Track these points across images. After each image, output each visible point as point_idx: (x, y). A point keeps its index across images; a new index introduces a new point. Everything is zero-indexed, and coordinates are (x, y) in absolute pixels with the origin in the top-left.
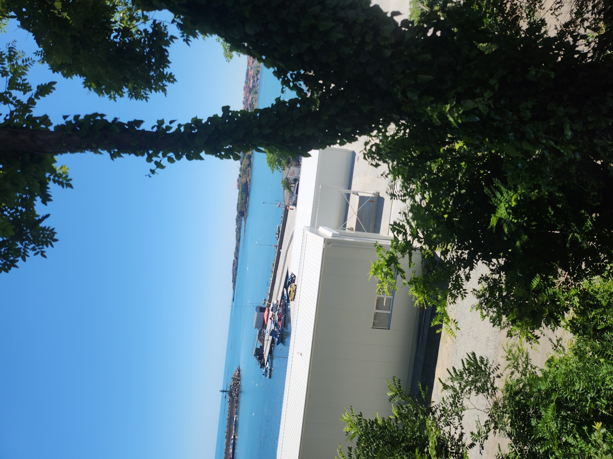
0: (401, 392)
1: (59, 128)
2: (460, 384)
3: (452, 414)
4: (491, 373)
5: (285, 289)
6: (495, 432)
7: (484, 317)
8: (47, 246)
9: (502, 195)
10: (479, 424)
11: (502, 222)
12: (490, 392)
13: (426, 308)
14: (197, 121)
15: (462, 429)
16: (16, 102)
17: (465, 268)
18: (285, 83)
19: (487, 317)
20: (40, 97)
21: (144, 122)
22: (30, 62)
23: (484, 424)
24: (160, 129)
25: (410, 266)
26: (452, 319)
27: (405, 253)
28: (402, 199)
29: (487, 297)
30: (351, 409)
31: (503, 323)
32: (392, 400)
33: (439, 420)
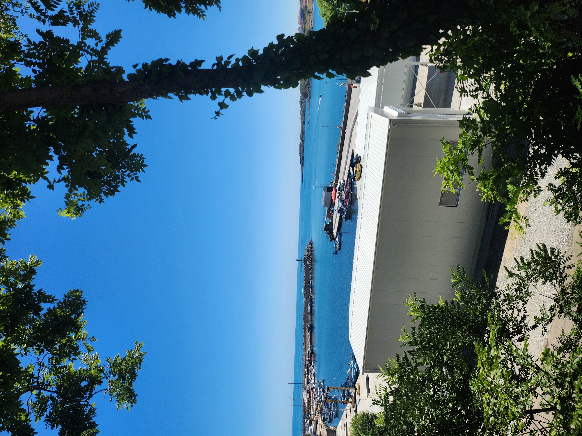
0: (464, 279)
1: (131, 77)
2: (527, 273)
3: (516, 299)
4: (562, 263)
5: (351, 168)
6: (559, 316)
7: (558, 212)
8: (140, 172)
10: (543, 308)
12: (558, 281)
13: (494, 202)
15: (526, 312)
16: (91, 50)
17: (541, 164)
19: (562, 211)
20: (110, 47)
21: (204, 61)
22: (95, 6)
23: (549, 309)
24: (220, 66)
25: (479, 162)
26: (523, 217)
27: (474, 150)
28: (473, 95)
29: (564, 191)
30: (415, 295)
31: (579, 218)
32: (455, 286)
33: (502, 304)
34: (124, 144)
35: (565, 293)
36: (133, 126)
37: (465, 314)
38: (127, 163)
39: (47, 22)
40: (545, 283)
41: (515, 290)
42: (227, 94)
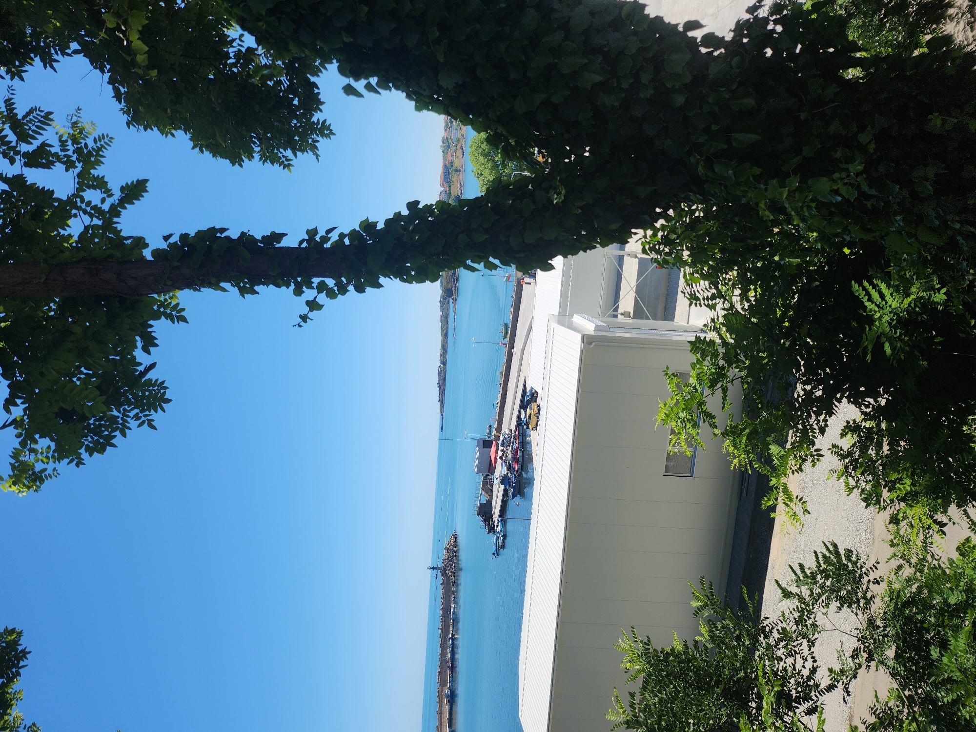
0: (713, 601)
1: (159, 254)
2: (812, 592)
4: (864, 575)
5: (521, 409)
6: (868, 667)
7: (851, 490)
8: (156, 411)
9: (882, 297)
10: (842, 654)
11: (883, 339)
12: (861, 604)
13: (750, 472)
14: (369, 226)
15: (815, 661)
16: (91, 209)
17: (818, 414)
19: (855, 489)
20: (126, 205)
21: (287, 234)
22: (106, 140)
23: (851, 654)
24: (313, 243)
25: (723, 408)
26: (797, 497)
27: (716, 388)
28: (708, 304)
29: (857, 457)
30: (633, 631)
31: (884, 501)
32: (699, 614)
33: (775, 647)
34: (134, 362)
35: (873, 627)
36: (153, 334)
37: (717, 666)
38: (135, 396)
39: (18, 161)
40: (841, 610)
41: (794, 621)
42: (322, 287)
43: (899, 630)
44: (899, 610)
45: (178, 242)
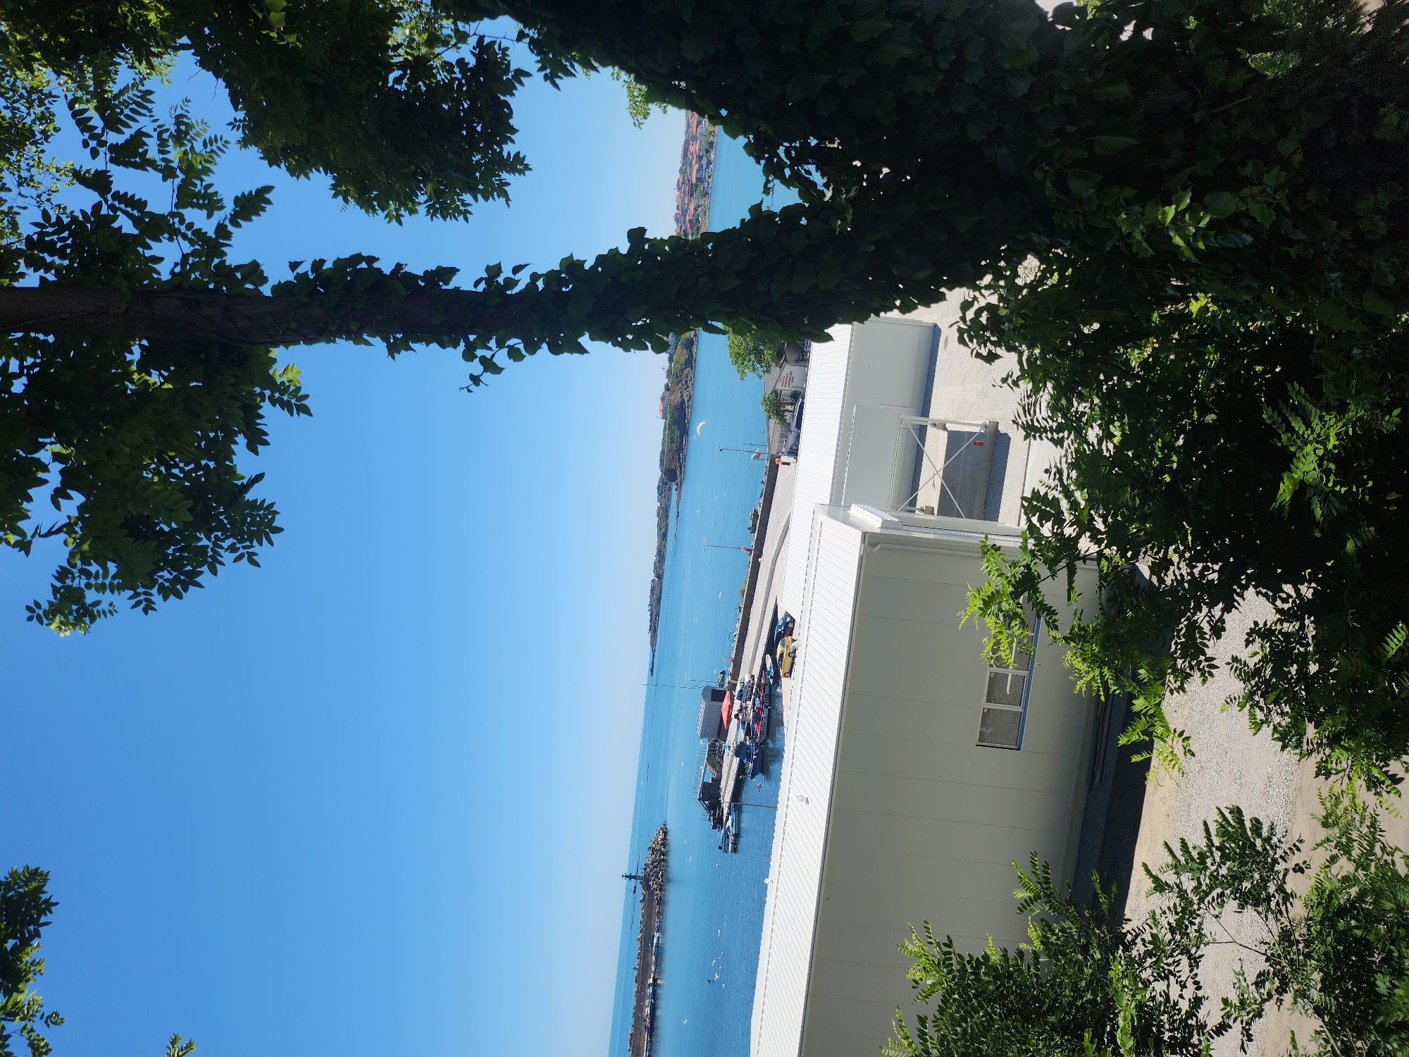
0: (1048, 892)
1: (282, 289)
2: (1197, 882)
3: (1173, 951)
4: (1280, 860)
7: (1257, 726)
8: (261, 543)
10: (1241, 978)
11: (1310, 492)
12: (1273, 904)
13: (1104, 699)
14: (571, 265)
15: (1199, 988)
16: (192, 234)
17: (1211, 606)
18: (774, 169)
19: (1265, 726)
20: (240, 222)
21: (459, 270)
22: (219, 144)
23: (1254, 980)
24: (493, 287)
25: (1069, 599)
26: (1175, 731)
27: (1058, 567)
28: (1052, 438)
29: (1268, 677)
30: (925, 927)
31: (1308, 742)
32: (1026, 909)
33: (1140, 965)
34: (232, 471)
35: (1289, 941)
36: (263, 427)
37: (1051, 984)
38: (232, 521)
39: (102, 155)
40: (1241, 911)
41: (1168, 927)
43: (1329, 948)
44: (1330, 920)
45: (310, 273)
